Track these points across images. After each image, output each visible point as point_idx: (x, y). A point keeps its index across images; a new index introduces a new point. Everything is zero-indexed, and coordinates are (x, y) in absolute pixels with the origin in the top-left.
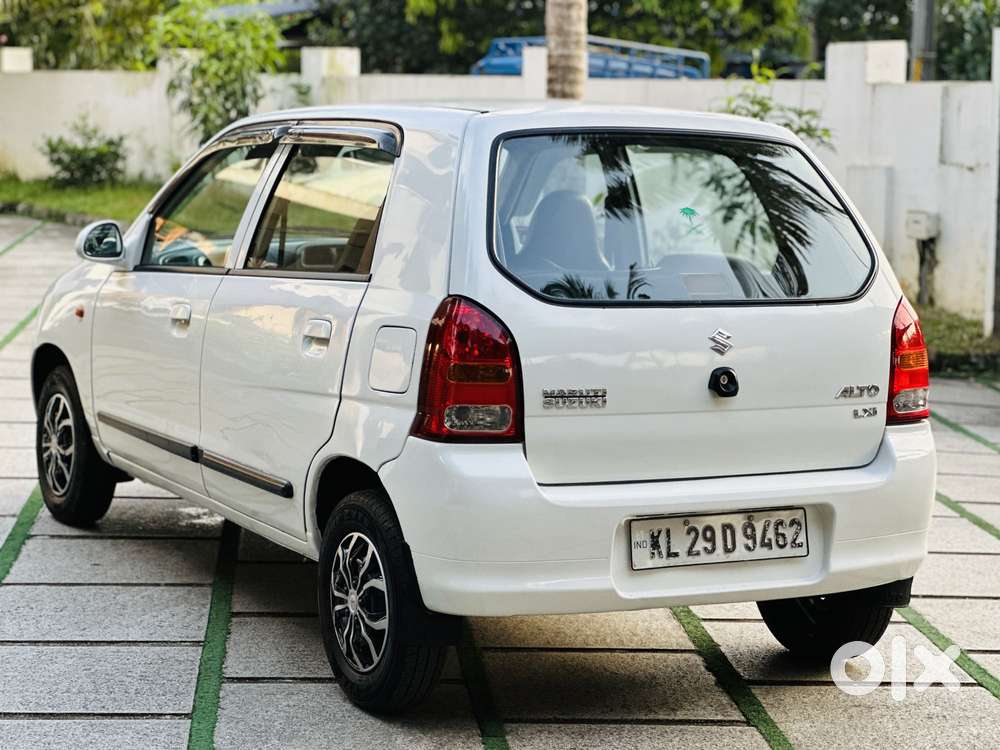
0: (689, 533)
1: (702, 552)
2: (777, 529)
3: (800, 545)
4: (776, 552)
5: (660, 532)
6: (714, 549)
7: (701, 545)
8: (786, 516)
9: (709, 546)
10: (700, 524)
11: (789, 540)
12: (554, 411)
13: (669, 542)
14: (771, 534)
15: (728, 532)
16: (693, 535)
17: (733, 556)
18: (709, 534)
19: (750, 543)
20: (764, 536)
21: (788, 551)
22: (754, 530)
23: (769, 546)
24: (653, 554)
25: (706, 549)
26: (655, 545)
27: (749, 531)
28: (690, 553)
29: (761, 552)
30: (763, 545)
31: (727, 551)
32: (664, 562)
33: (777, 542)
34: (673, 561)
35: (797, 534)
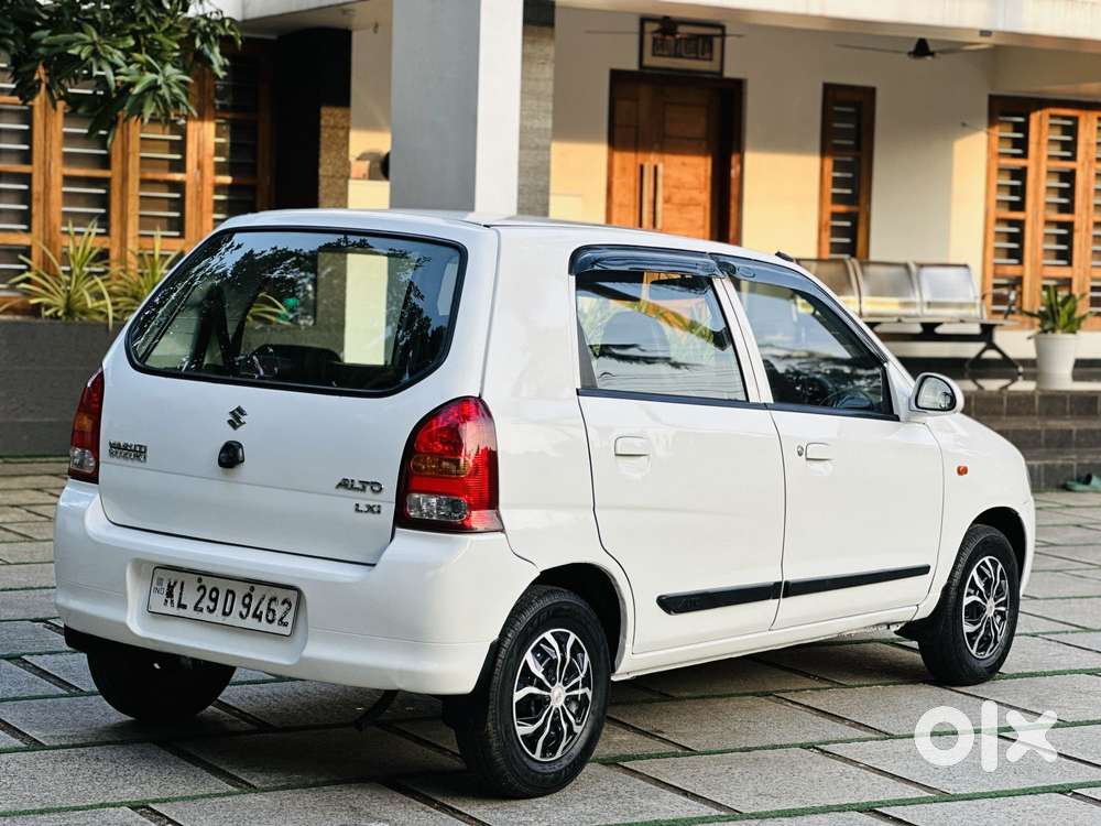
0: (199, 590)
1: (205, 610)
2: (269, 604)
3: (286, 625)
4: (263, 625)
5: (175, 583)
6: (215, 609)
7: (206, 603)
8: (281, 594)
9: (212, 606)
10: (209, 583)
11: (278, 617)
12: (115, 460)
13: (181, 594)
14: (263, 608)
15: (230, 596)
16: (202, 591)
17: (228, 620)
18: (214, 595)
19: (244, 612)
20: (257, 608)
21: (274, 628)
22: (251, 600)
23: (259, 617)
24: (166, 601)
25: (208, 608)
26: (170, 594)
27: (247, 601)
28: (196, 608)
29: (250, 622)
30: (255, 616)
31: (224, 614)
32: (175, 611)
33: (267, 616)
34: (182, 612)
35: (286, 614)
